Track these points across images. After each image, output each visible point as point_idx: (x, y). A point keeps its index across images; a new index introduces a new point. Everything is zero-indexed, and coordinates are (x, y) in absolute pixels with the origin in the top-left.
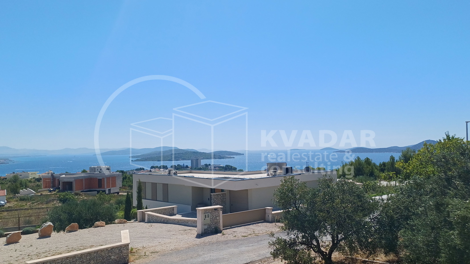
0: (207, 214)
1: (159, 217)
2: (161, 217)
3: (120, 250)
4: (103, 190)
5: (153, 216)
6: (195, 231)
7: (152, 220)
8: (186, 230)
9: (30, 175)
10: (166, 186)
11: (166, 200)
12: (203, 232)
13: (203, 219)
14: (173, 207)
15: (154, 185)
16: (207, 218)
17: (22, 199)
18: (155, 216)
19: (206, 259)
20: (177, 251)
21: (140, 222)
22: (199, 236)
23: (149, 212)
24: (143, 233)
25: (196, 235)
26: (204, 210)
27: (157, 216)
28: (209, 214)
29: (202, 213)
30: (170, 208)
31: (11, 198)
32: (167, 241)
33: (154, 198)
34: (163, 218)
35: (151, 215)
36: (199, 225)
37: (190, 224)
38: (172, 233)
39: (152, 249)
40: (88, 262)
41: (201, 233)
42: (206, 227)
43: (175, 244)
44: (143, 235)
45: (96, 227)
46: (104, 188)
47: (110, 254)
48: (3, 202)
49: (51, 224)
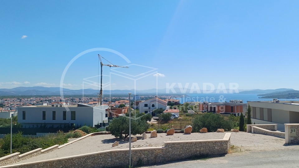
0: (293, 129)
1: (261, 130)
2: (262, 130)
3: (221, 144)
4: (234, 113)
5: (257, 129)
6: (284, 141)
7: (256, 132)
8: (277, 140)
9: (196, 104)
10: (270, 111)
11: (270, 120)
12: (290, 142)
13: (290, 133)
14: (274, 125)
15: (262, 109)
16: (293, 132)
17: (187, 115)
18: (259, 129)
19: (284, 159)
20: (265, 152)
21: (248, 132)
22: (286, 145)
23: (254, 127)
24: (246, 139)
25: (284, 144)
26: (291, 125)
27: (260, 130)
28: (295, 129)
29: (289, 128)
30: (272, 126)
31: (182, 114)
32: (261, 145)
33: (262, 119)
34: (264, 131)
35: (256, 128)
36: (287, 137)
37: (282, 137)
38: (266, 140)
39: (247, 148)
40: (200, 148)
41: (287, 142)
42: (292, 139)
43: (265, 147)
44: (245, 140)
45: (218, 132)
46: (235, 112)
47: (214, 145)
48: (177, 116)
49: (191, 126)
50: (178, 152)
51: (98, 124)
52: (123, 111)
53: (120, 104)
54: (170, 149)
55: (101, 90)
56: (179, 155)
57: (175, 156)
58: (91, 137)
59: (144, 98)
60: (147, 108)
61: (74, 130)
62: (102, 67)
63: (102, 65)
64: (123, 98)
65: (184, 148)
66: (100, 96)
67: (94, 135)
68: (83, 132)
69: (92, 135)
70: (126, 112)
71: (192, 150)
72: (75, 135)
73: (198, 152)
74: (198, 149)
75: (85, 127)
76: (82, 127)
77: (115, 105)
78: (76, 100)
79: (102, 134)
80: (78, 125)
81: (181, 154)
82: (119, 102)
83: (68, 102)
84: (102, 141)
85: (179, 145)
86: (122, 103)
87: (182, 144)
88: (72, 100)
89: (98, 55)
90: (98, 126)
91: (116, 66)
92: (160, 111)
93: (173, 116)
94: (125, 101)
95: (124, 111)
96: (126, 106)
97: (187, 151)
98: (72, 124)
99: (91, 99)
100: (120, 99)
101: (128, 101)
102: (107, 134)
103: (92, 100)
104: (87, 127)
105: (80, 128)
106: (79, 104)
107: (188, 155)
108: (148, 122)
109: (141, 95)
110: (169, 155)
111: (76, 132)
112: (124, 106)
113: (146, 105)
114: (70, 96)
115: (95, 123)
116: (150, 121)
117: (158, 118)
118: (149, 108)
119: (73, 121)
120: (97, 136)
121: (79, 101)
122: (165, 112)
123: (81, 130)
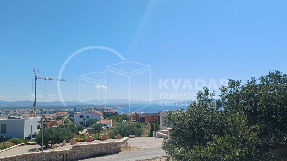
1: (161, 134)
3: (116, 145)
5: (159, 134)
21: (154, 137)
23: (158, 132)
45: (130, 138)
47: (111, 146)
48: (109, 126)
49: (107, 134)
50: (82, 153)
51: (29, 136)
52: (57, 123)
53: (57, 116)
54: (76, 151)
55: (35, 103)
56: (83, 155)
57: (80, 156)
58: (18, 147)
59: (85, 109)
60: (82, 120)
61: (3, 142)
62: (36, 80)
63: (36, 78)
64: (63, 110)
65: (87, 149)
66: (34, 109)
67: (22, 146)
68: (13, 144)
69: (20, 146)
70: (61, 123)
71: (93, 150)
72: (4, 146)
73: (98, 152)
74: (98, 150)
75: (15, 139)
76: (12, 139)
77: (52, 117)
78: (10, 112)
79: (30, 144)
80: (8, 137)
81: (85, 154)
82: (57, 114)
83: (2, 114)
84: (29, 150)
85: (83, 148)
86: (59, 115)
87: (86, 146)
88: (7, 112)
89: (33, 68)
90: (28, 138)
91: (51, 79)
92: (95, 122)
93: (105, 126)
94: (63, 112)
95: (59, 123)
96: (63, 117)
97: (90, 151)
98: (2, 137)
99: (27, 111)
100: (59, 111)
101: (67, 113)
102: (35, 144)
103: (29, 112)
104: (17, 139)
105: (10, 140)
106: (10, 117)
107: (90, 154)
108: (80, 132)
109: (82, 107)
110: (75, 155)
111: (5, 144)
112: (62, 118)
113: (81, 117)
114: (4, 108)
115: (26, 135)
116: (81, 131)
117: (90, 128)
118: (84, 119)
119: (3, 134)
120: (25, 146)
121: (15, 113)
122: (98, 122)
123: (10, 141)
